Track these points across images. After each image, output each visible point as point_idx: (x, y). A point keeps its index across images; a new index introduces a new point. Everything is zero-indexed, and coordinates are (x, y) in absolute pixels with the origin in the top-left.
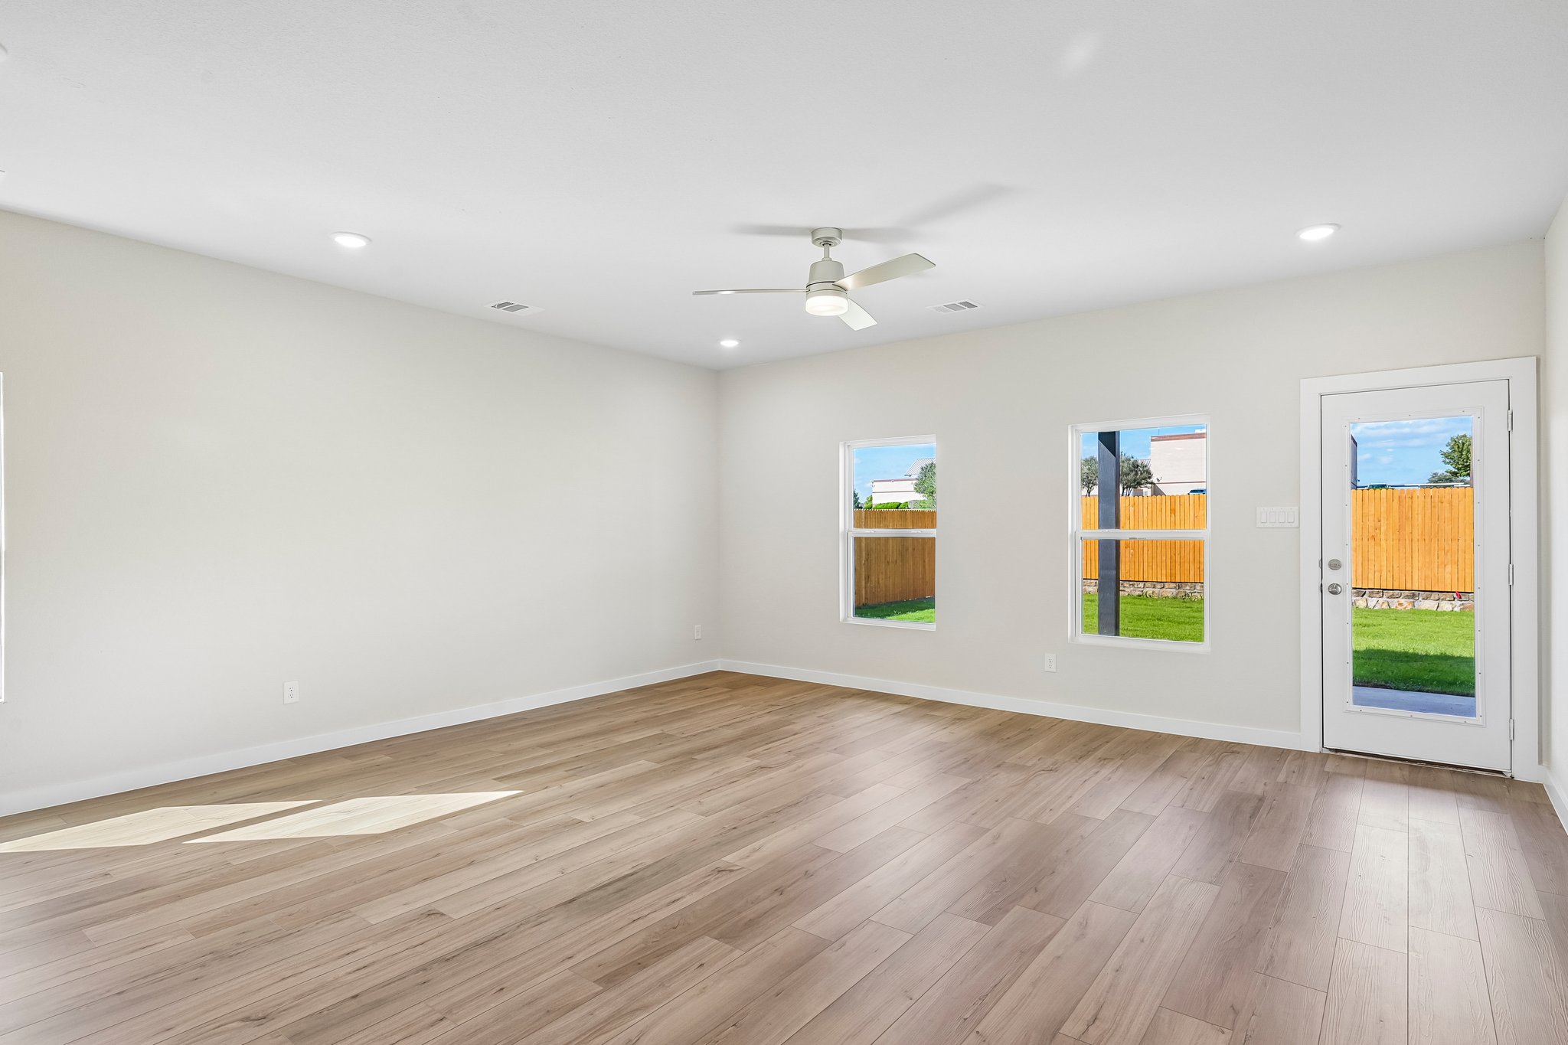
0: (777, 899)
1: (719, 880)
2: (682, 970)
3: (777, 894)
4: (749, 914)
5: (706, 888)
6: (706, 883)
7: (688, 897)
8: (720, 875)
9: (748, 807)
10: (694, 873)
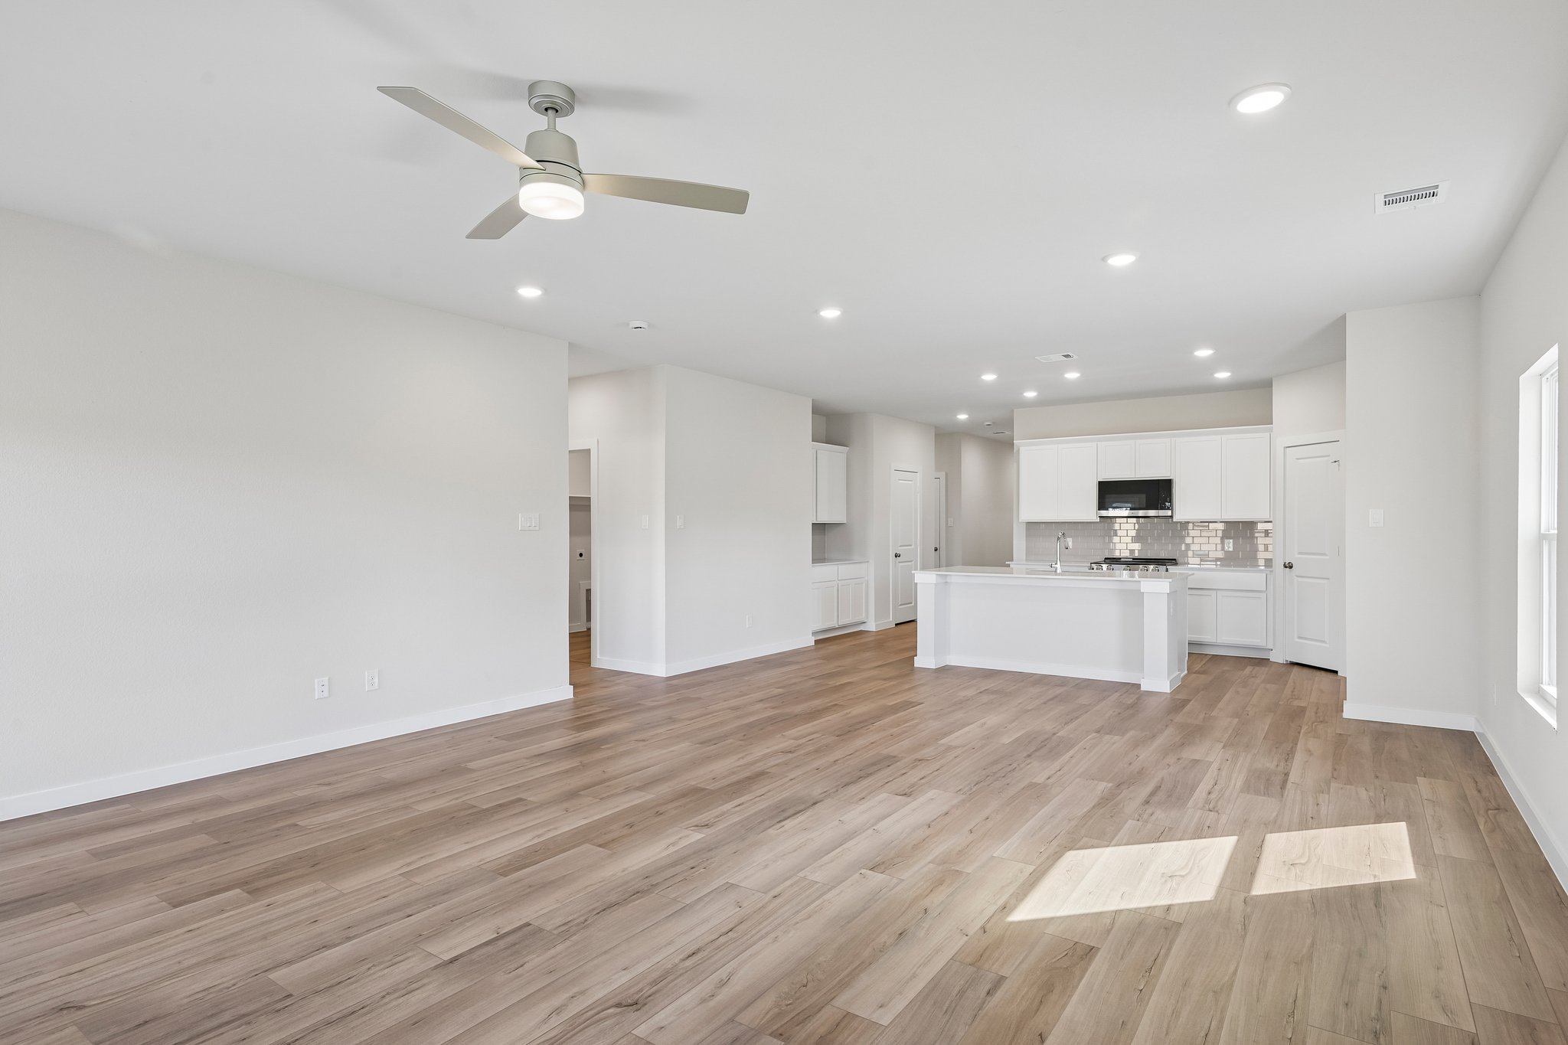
0: (662, 809)
1: (706, 819)
2: (724, 777)
3: (661, 812)
4: (683, 801)
5: (717, 814)
6: (717, 817)
7: (729, 808)
8: (706, 823)
9: (675, 899)
10: (729, 823)
